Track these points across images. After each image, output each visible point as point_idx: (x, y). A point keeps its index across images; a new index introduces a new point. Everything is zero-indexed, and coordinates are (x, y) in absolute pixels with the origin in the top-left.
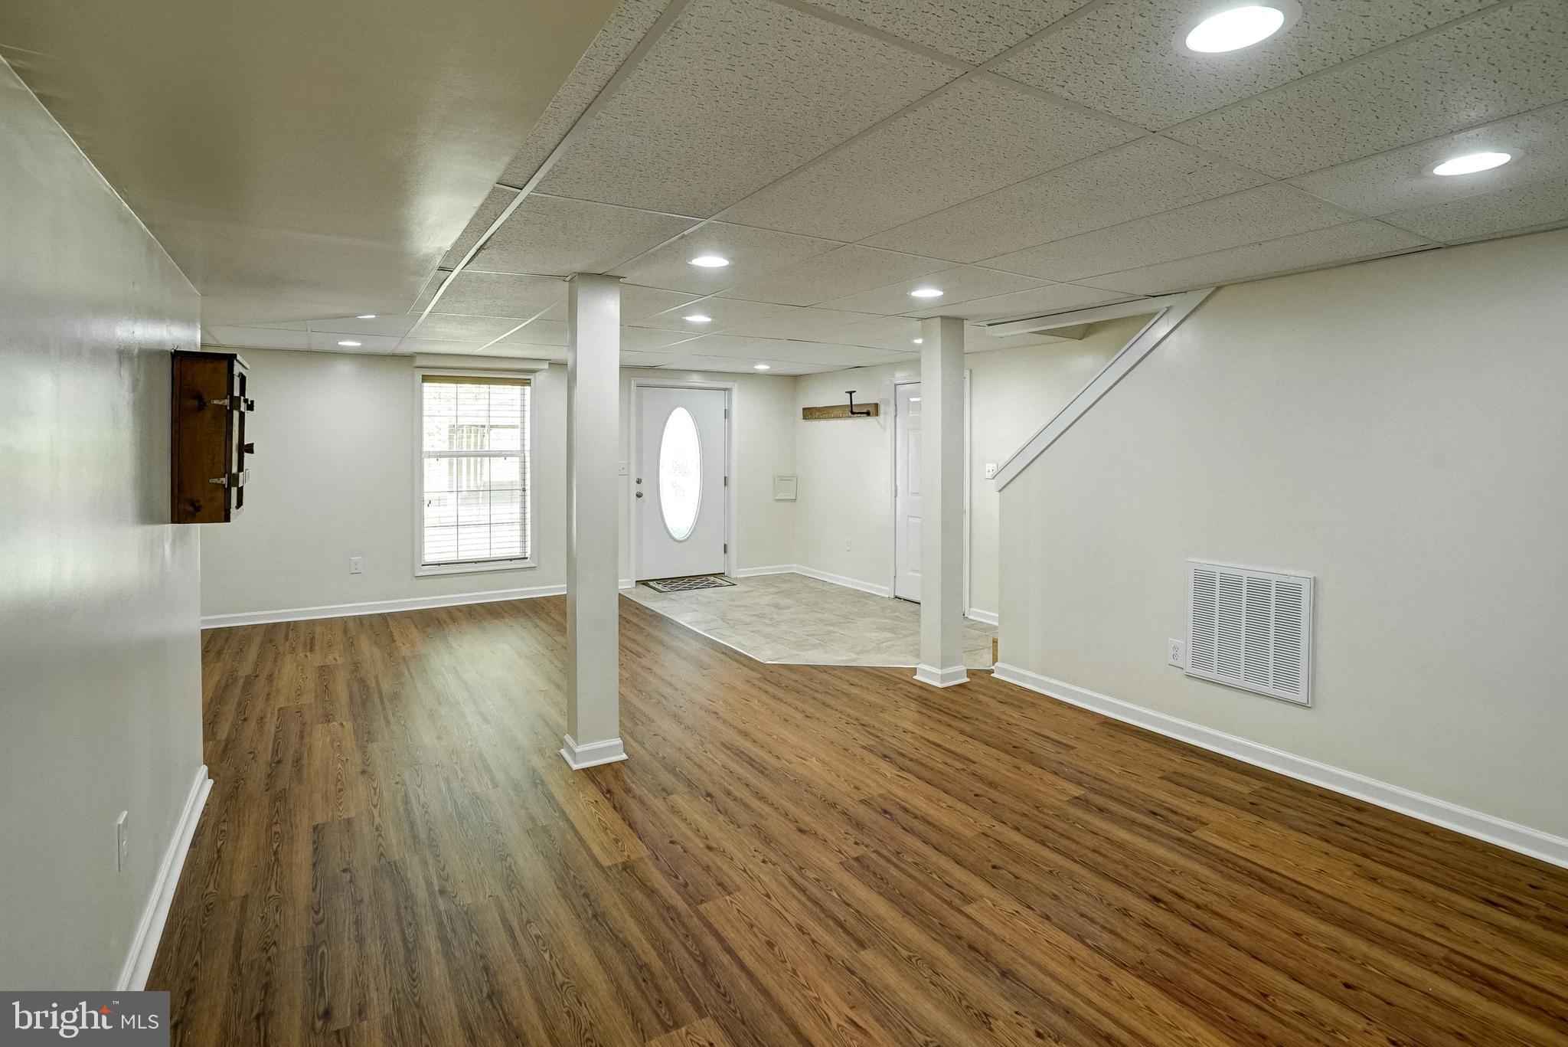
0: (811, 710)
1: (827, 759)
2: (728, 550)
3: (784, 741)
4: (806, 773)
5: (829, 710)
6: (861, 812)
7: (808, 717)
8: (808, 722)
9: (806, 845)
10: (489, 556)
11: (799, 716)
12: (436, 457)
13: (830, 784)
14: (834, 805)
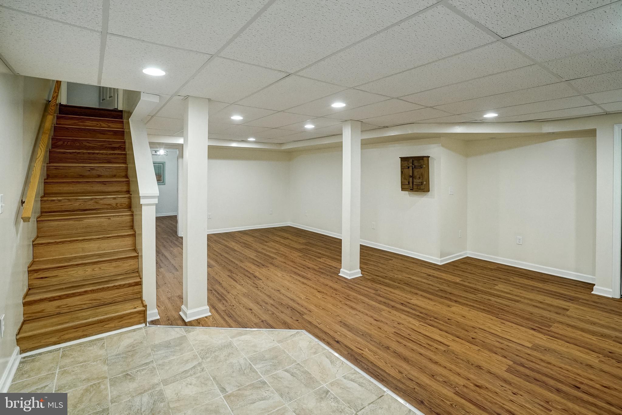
0: (277, 294)
1: (274, 276)
3: (289, 281)
4: (282, 272)
5: (268, 294)
6: (269, 265)
7: (279, 291)
8: (279, 288)
9: (284, 261)
11: (283, 291)
13: (276, 270)
14: (276, 266)
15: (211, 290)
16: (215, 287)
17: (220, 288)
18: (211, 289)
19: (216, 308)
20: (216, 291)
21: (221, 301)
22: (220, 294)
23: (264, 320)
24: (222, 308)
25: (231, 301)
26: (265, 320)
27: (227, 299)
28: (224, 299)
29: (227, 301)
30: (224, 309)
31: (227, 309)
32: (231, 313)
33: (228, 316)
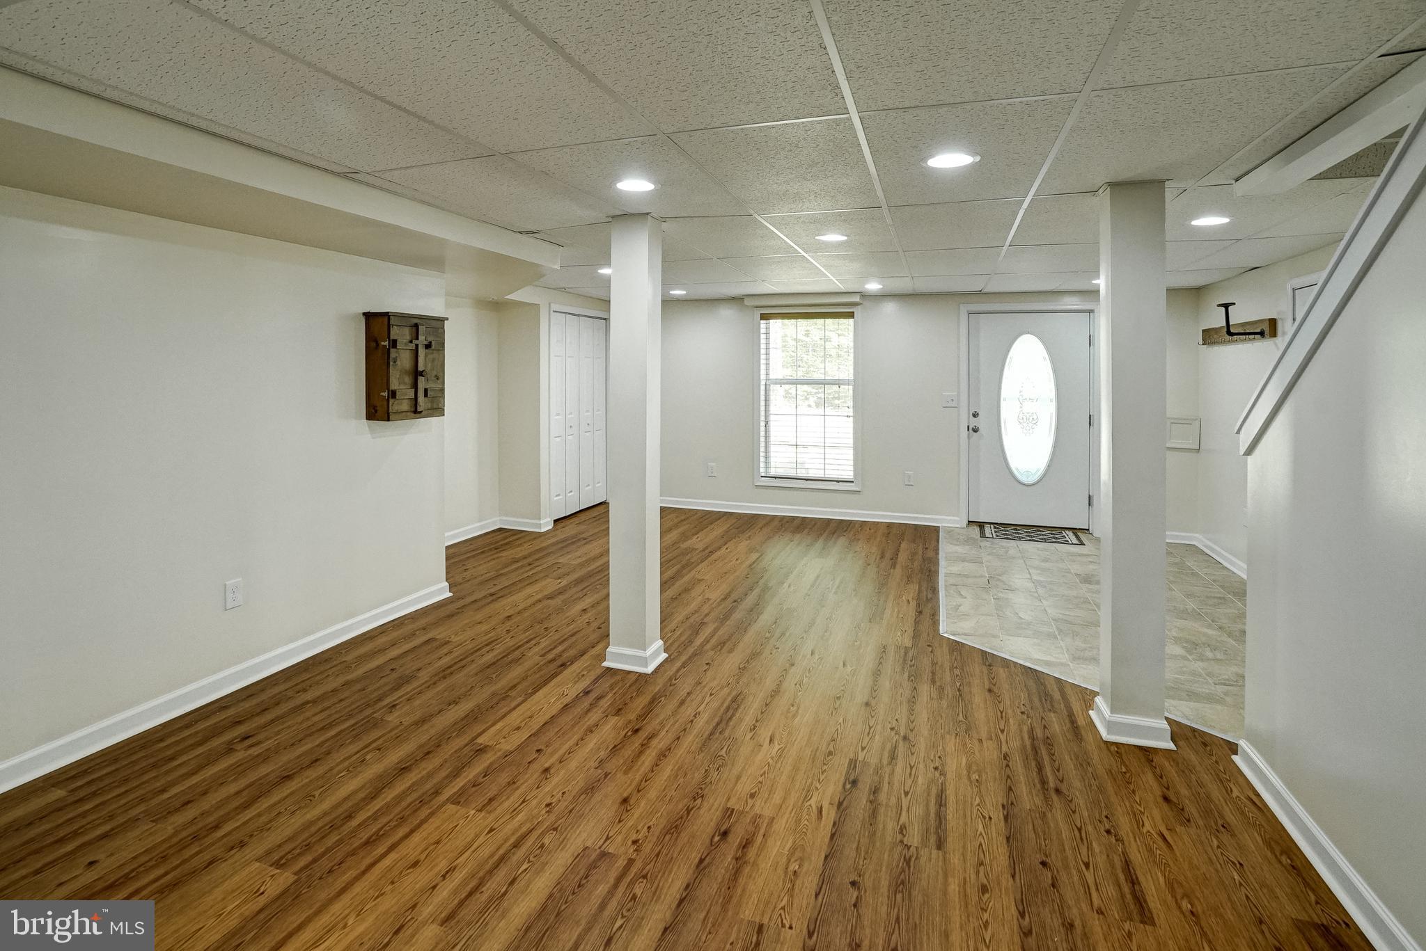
2: (1095, 501)
10: (823, 476)
12: (780, 383)
15: (1058, 791)
16: (1038, 801)
17: (1023, 789)
18: (1055, 797)
19: (1069, 725)
20: (1043, 782)
21: (1048, 738)
22: (1033, 764)
23: (984, 667)
24: (1054, 719)
25: (1019, 725)
26: (984, 664)
27: (1026, 737)
28: (1033, 740)
29: (1031, 731)
30: (1052, 715)
31: (1044, 711)
32: (1041, 701)
33: (1052, 698)
